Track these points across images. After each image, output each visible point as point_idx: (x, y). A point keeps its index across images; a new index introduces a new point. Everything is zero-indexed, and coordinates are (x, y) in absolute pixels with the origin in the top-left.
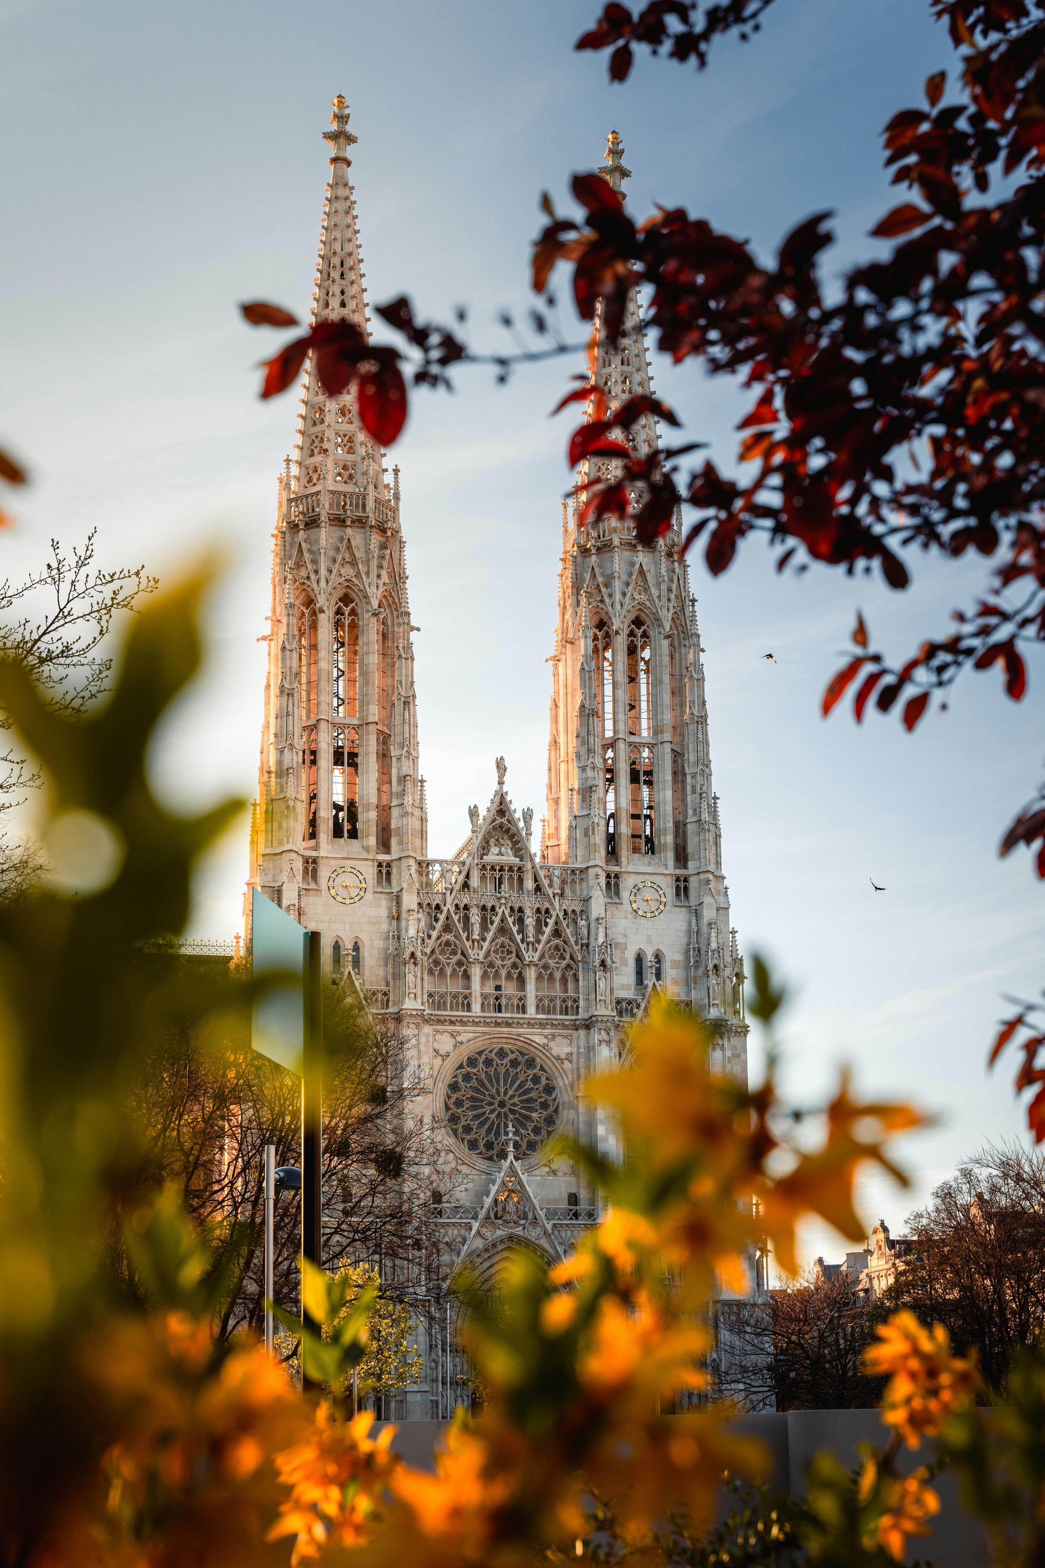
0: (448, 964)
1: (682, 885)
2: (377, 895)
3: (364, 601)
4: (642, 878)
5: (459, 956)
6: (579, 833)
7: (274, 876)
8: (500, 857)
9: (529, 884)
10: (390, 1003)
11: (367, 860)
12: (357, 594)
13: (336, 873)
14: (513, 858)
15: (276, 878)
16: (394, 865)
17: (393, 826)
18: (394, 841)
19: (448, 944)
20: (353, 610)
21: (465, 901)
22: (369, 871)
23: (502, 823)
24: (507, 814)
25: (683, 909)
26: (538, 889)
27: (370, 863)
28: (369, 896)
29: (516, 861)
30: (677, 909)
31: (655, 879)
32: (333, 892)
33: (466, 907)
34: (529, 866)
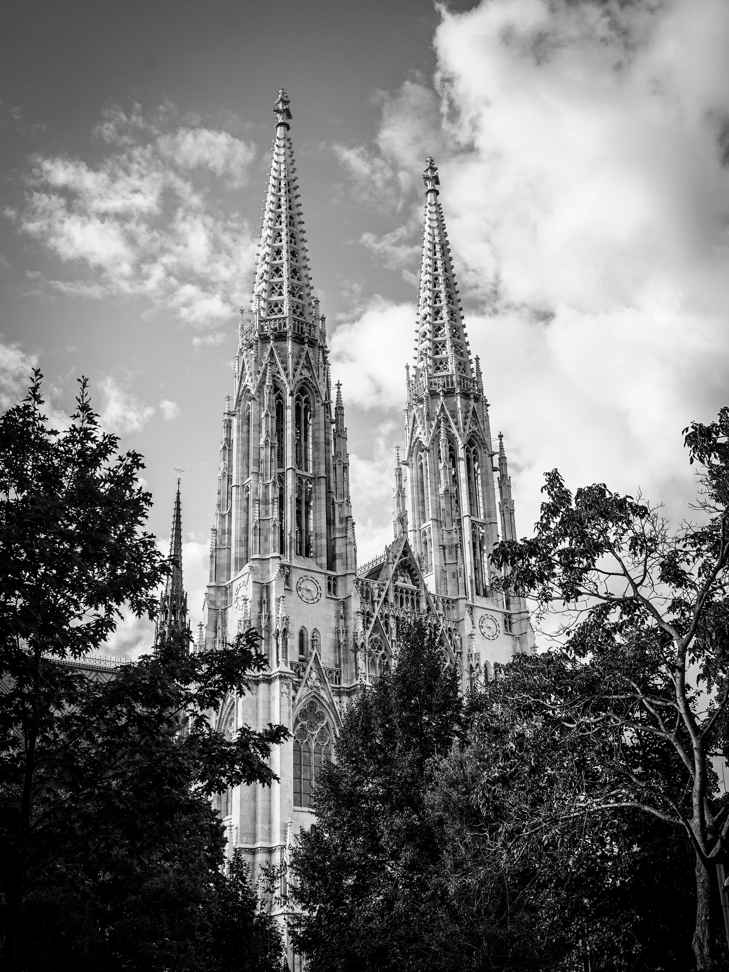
0: (377, 656)
1: (508, 620)
2: (328, 600)
3: (315, 394)
4: (485, 612)
5: (383, 651)
6: (448, 576)
7: (262, 575)
8: (404, 584)
9: (424, 606)
10: (342, 681)
11: (321, 573)
12: (310, 389)
13: (301, 580)
14: (412, 586)
15: (264, 577)
16: (339, 579)
17: (338, 551)
18: (338, 562)
19: (376, 640)
20: (306, 399)
21: (386, 612)
22: (322, 581)
23: (405, 560)
24: (409, 554)
25: (510, 637)
26: (429, 609)
27: (323, 576)
28: (323, 599)
29: (415, 588)
30: (506, 636)
31: (493, 613)
32: (300, 593)
33: (387, 616)
34: (423, 593)
